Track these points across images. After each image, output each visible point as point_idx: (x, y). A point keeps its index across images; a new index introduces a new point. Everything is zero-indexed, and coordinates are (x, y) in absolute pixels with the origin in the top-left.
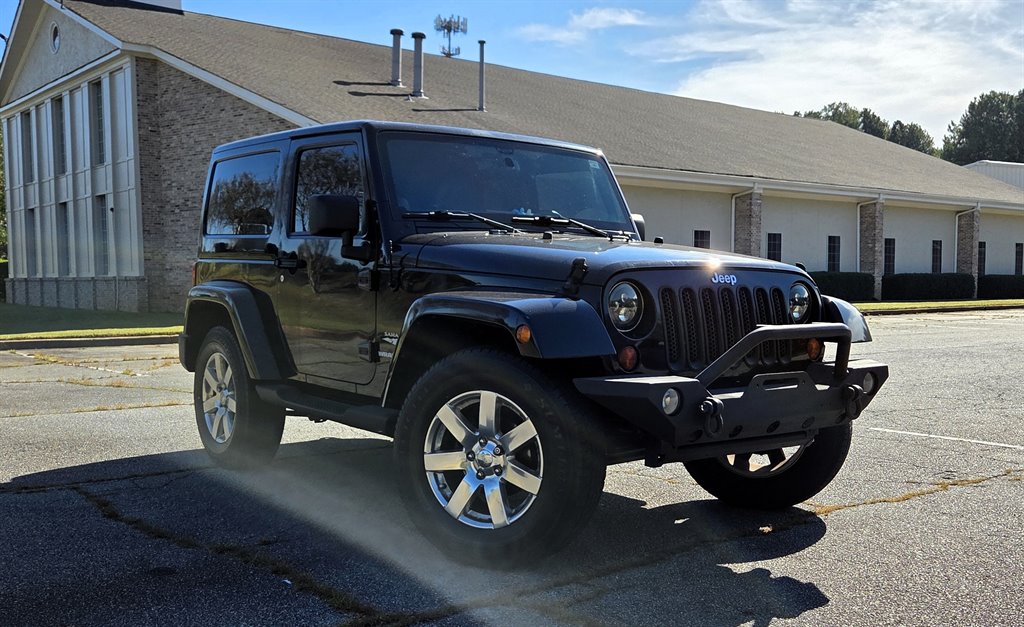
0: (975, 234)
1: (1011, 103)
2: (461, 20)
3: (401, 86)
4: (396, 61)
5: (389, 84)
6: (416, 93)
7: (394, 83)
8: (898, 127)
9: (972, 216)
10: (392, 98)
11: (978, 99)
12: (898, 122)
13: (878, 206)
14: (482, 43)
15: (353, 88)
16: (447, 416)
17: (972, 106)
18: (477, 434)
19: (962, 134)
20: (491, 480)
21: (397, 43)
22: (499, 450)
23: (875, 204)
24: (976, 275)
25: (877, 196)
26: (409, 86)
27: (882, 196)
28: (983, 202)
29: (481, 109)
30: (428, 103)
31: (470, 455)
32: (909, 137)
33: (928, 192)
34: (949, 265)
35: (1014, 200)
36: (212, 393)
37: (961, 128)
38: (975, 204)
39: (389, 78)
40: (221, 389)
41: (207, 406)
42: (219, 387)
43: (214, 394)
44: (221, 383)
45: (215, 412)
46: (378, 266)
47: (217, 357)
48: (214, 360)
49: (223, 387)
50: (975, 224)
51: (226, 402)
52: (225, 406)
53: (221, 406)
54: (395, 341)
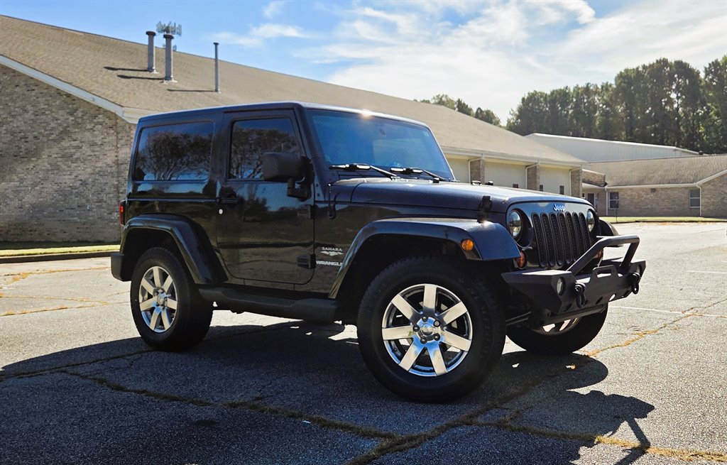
0: (537, 180)
1: (546, 98)
2: (177, 26)
3: (155, 72)
4: (150, 55)
5: (145, 71)
6: (168, 78)
7: (150, 69)
8: (479, 111)
9: (535, 169)
10: (151, 81)
11: (527, 95)
12: (479, 109)
13: (481, 162)
14: (216, 44)
15: (120, 73)
16: (399, 302)
17: (523, 99)
18: (422, 313)
19: (518, 117)
20: (431, 344)
21: (151, 41)
22: (437, 323)
23: (479, 161)
25: (480, 155)
26: (161, 72)
27: (484, 156)
28: (542, 160)
29: (216, 91)
30: (178, 85)
31: (416, 329)
32: (487, 117)
33: (510, 153)
35: (559, 159)
36: (146, 296)
37: (517, 113)
38: (536, 161)
39: (146, 66)
40: (158, 293)
41: (144, 306)
42: (156, 292)
43: (150, 297)
44: (158, 288)
45: (152, 310)
46: (315, 201)
47: (156, 270)
48: (152, 272)
49: (160, 291)
50: (538, 174)
51: (164, 302)
52: (163, 305)
53: (158, 305)
54: (332, 254)
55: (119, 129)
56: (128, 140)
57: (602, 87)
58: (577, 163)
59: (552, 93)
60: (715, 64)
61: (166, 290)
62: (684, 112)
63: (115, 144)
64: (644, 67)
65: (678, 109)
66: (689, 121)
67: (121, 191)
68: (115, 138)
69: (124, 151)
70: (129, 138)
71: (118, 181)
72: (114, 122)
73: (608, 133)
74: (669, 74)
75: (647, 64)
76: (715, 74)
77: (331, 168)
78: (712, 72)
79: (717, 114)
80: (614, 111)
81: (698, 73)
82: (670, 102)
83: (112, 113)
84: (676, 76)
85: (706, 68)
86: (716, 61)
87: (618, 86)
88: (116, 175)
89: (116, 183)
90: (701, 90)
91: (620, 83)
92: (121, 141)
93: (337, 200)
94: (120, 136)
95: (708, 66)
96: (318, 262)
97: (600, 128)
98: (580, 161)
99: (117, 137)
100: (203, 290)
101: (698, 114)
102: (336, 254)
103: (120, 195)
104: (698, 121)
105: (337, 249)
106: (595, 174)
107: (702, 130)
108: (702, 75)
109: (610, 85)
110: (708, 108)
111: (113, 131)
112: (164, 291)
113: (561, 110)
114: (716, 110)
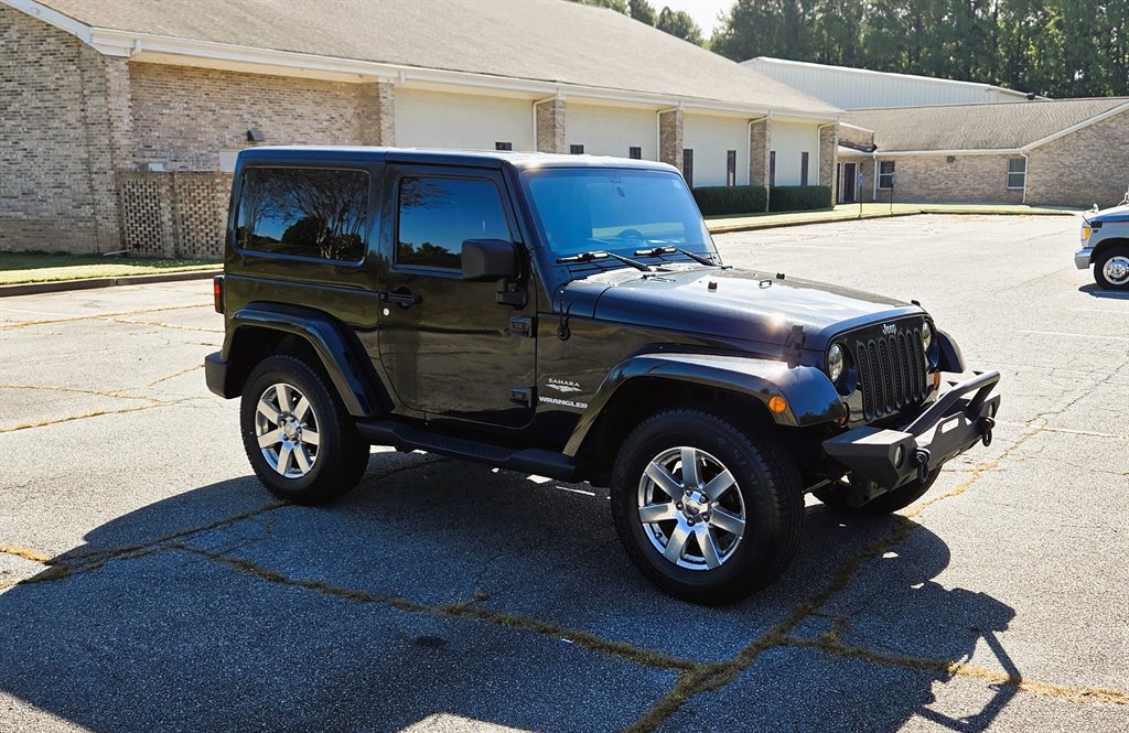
0: (767, 145)
9: (764, 125)
13: (678, 114)
19: (732, 25)
23: (675, 112)
24: (767, 187)
25: (677, 104)
27: (682, 104)
32: (678, 27)
33: (725, 98)
34: (743, 177)
37: (730, 17)
38: (767, 112)
40: (285, 422)
41: (265, 441)
42: (282, 419)
43: (272, 427)
44: (286, 414)
45: (278, 447)
46: (538, 312)
47: (281, 389)
48: (274, 390)
49: (289, 419)
50: (768, 133)
51: (297, 435)
52: (294, 439)
53: (287, 439)
54: (564, 389)
55: (85, 65)
56: (101, 84)
58: (832, 114)
61: (300, 418)
62: (1005, 20)
63: (79, 88)
65: (995, 14)
66: (1012, 35)
67: (95, 170)
68: (78, 78)
69: (95, 103)
70: (103, 81)
71: (89, 152)
72: (74, 51)
73: (880, 57)
77: (558, 262)
79: (1059, 25)
80: (892, 16)
83: (70, 35)
88: (84, 142)
89: (86, 156)
92: (90, 84)
93: (570, 312)
94: (86, 75)
96: (541, 399)
97: (865, 45)
98: (835, 110)
99: (83, 78)
100: (362, 425)
101: (1028, 23)
102: (570, 389)
103: (93, 176)
104: (1027, 37)
105: (571, 383)
106: (859, 131)
107: (1033, 51)
110: (1046, 14)
111: (74, 67)
112: (295, 419)
113: (804, 14)
114: (1058, 18)
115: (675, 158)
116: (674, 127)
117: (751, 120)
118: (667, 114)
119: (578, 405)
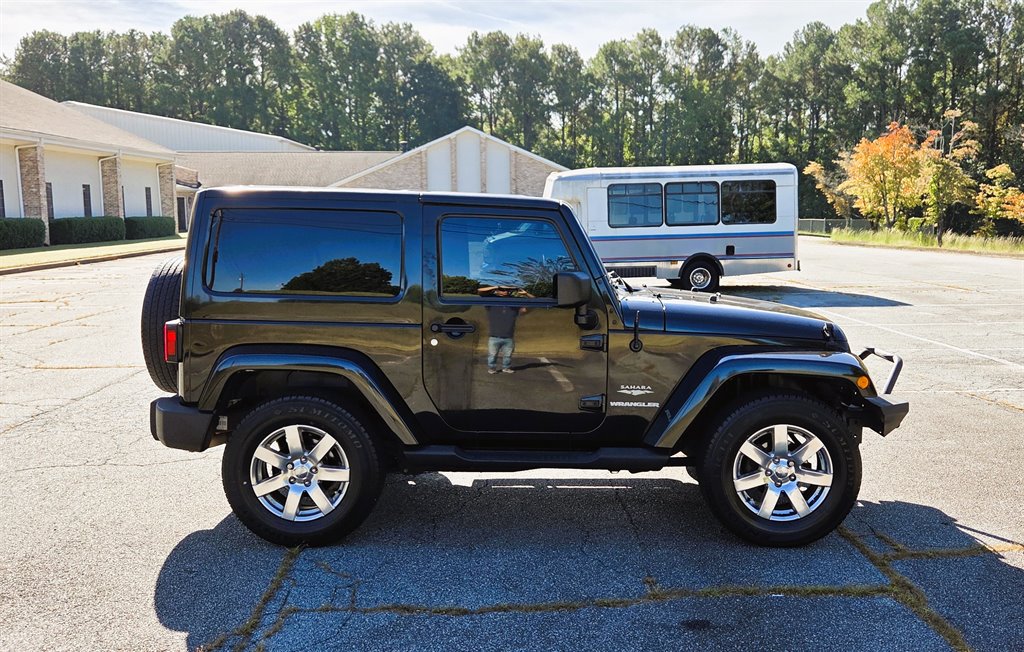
0: (119, 180)
1: (66, 43)
9: (114, 162)
11: (31, 35)
13: (39, 151)
17: (25, 41)
23: (35, 148)
24: (122, 218)
25: (38, 140)
27: (43, 140)
28: (124, 149)
34: (97, 210)
37: (17, 63)
38: (117, 151)
46: (609, 330)
47: (291, 430)
50: (118, 170)
54: (635, 393)
57: (153, 38)
58: (169, 155)
59: (76, 37)
60: (308, 28)
64: (215, 19)
65: (262, 82)
74: (250, 35)
75: (218, 15)
76: (307, 40)
78: (303, 39)
79: (312, 94)
80: (175, 75)
81: (287, 38)
82: (252, 70)
84: (258, 37)
85: (295, 33)
86: (308, 24)
87: (179, 41)
90: (291, 61)
91: (182, 38)
95: (297, 30)
96: (612, 404)
97: (153, 97)
98: (168, 151)
101: (287, 91)
106: (183, 170)
107: (292, 113)
108: (292, 41)
109: (165, 37)
110: (298, 85)
114: (311, 89)
115: (39, 191)
116: (35, 161)
117: (100, 158)
118: (27, 149)
119: (649, 405)
